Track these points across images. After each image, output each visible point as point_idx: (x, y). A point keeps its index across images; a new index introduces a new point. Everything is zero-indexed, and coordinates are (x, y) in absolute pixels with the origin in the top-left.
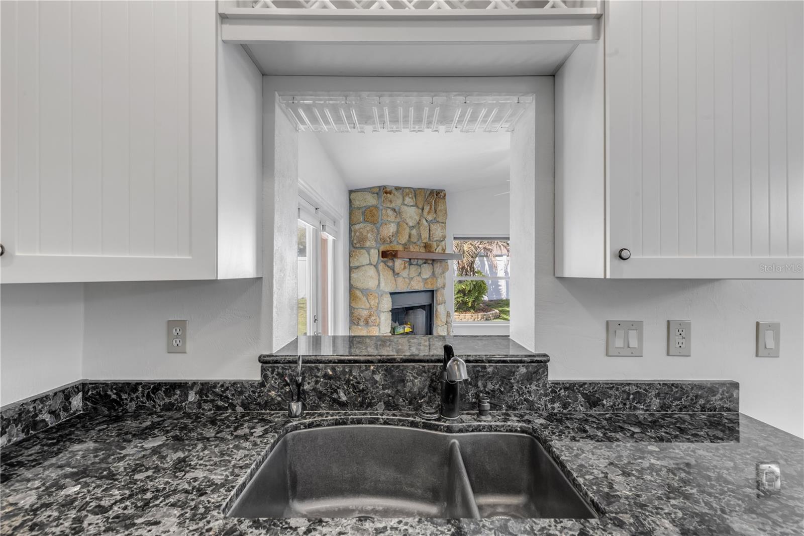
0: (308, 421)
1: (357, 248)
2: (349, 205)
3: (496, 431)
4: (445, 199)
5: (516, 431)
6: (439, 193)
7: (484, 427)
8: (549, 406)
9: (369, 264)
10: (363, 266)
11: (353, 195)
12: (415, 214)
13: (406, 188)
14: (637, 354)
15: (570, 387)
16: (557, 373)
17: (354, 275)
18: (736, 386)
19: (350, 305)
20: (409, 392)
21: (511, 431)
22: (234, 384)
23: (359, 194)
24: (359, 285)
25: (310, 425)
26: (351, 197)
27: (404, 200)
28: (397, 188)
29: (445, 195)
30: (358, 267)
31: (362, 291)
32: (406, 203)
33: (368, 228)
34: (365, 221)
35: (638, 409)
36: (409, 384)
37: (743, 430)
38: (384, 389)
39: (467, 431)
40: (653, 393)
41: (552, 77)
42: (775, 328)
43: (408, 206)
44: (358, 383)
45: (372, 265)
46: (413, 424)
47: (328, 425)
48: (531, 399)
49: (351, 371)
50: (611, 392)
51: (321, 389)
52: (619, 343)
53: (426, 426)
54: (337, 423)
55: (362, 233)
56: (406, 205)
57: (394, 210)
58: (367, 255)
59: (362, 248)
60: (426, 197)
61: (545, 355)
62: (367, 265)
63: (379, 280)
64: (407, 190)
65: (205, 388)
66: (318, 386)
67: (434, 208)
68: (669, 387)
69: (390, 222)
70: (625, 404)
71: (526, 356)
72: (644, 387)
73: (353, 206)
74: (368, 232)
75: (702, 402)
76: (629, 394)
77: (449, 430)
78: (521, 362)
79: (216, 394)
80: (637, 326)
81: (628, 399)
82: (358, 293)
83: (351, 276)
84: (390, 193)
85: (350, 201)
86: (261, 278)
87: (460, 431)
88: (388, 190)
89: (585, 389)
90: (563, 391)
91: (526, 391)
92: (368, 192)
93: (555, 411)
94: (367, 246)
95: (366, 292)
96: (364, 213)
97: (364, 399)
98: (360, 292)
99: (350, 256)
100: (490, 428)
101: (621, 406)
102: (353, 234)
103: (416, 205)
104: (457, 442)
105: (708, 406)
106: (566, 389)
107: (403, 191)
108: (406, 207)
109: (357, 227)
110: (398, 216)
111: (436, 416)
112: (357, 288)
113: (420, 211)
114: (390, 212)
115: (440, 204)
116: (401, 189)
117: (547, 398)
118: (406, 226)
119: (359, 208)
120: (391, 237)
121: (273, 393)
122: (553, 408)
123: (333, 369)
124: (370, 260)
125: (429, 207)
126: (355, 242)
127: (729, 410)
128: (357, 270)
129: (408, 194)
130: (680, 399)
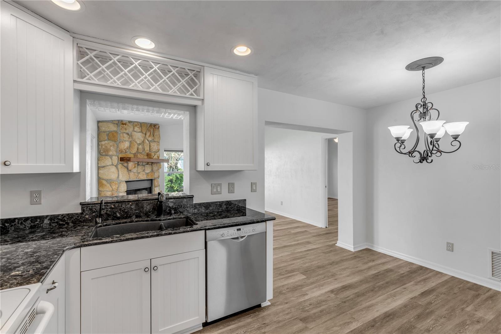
0: (105, 224)
1: (103, 155)
2: (97, 129)
3: (176, 219)
4: (159, 129)
5: (182, 218)
6: (155, 126)
7: (172, 218)
8: (194, 211)
9: (111, 165)
10: (107, 166)
11: (100, 124)
12: (141, 137)
13: (135, 122)
14: (220, 193)
15: (200, 205)
16: (196, 201)
17: (100, 171)
18: (245, 200)
19: (98, 189)
20: (145, 211)
21: (180, 218)
22: (68, 215)
23: (105, 123)
24: (105, 177)
25: (106, 225)
26: (99, 125)
27: (134, 129)
28: (130, 122)
29: (159, 127)
30: (104, 167)
31: (107, 180)
32: (135, 130)
33: (111, 144)
34: (109, 139)
36: (145, 208)
37: (247, 212)
38: (135, 211)
39: (166, 220)
40: (224, 204)
41: (194, 107)
42: (255, 184)
43: (137, 132)
44: (125, 209)
45: (113, 165)
46: (147, 221)
47: (113, 225)
48: (188, 209)
49: (122, 205)
50: (212, 205)
51: (109, 213)
52: (215, 190)
53: (151, 220)
54: (117, 224)
55: (106, 147)
56: (135, 131)
57: (128, 134)
58: (110, 160)
59: (107, 155)
60: (148, 127)
61: (193, 195)
62: (110, 165)
63: (118, 174)
64: (136, 123)
65: (53, 218)
66: (108, 212)
67: (153, 134)
68: (228, 202)
69: (125, 141)
70: (216, 208)
71: (186, 196)
72: (221, 202)
73: (100, 130)
74: (111, 146)
75: (237, 205)
76: (217, 205)
77: (160, 220)
78: (185, 198)
80: (220, 185)
82: (104, 182)
83: (99, 172)
84: (125, 124)
85: (98, 127)
86: (80, 172)
87: (164, 220)
88: (124, 122)
89: (205, 205)
91: (186, 207)
92: (110, 123)
93: (196, 212)
94: (110, 154)
95: (110, 182)
96: (108, 135)
97: (127, 215)
98: (106, 182)
99: (98, 160)
100: (174, 219)
102: (100, 147)
103: (142, 132)
104: (163, 224)
105: (238, 207)
106: (199, 205)
107: (133, 123)
108: (135, 133)
109: (103, 143)
110: (130, 137)
111: (155, 217)
112: (103, 179)
113: (144, 135)
114: (125, 135)
115: (156, 132)
116: (132, 122)
117: (193, 208)
118: (135, 143)
119: (104, 132)
120: (126, 149)
121: (87, 216)
123: (114, 205)
124: (112, 163)
125: (149, 133)
126: (102, 151)
127: (243, 207)
128: (103, 168)
129: (136, 126)
130: (231, 205)
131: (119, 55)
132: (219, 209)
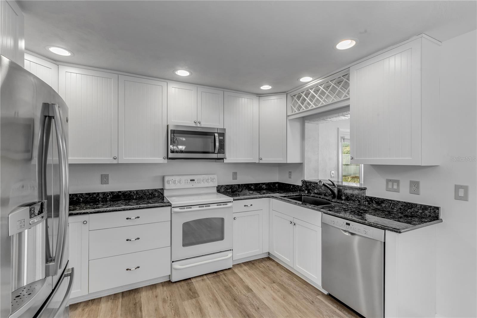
8: (365, 203)
14: (397, 191)
16: (367, 194)
18: (438, 208)
22: (298, 186)
35: (394, 209)
38: (324, 191)
39: (336, 203)
40: (400, 205)
48: (359, 200)
50: (384, 202)
52: (390, 186)
61: (366, 188)
65: (294, 186)
68: (406, 204)
70: (389, 207)
72: (396, 202)
76: (391, 204)
79: (295, 187)
80: (397, 182)
81: (391, 205)
86: (302, 163)
87: (334, 202)
89: (375, 199)
90: (368, 199)
93: (366, 205)
101: (388, 207)
106: (369, 198)
111: (332, 198)
117: (364, 200)
122: (366, 204)
123: (314, 185)
131: (304, 91)
132: (393, 209)
